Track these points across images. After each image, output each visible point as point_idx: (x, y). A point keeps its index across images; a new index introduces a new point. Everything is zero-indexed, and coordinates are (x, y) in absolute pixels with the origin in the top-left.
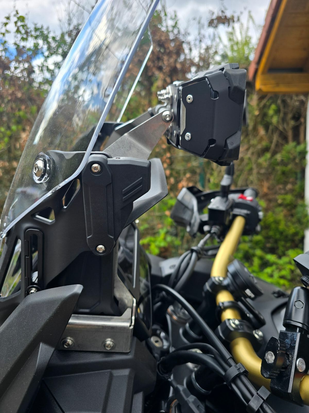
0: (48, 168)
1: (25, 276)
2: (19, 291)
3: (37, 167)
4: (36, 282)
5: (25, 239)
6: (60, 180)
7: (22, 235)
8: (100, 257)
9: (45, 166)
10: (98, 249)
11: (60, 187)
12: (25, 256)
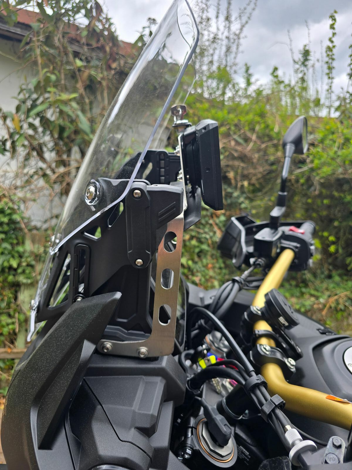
0: (98, 193)
1: (74, 286)
2: (67, 301)
3: (89, 192)
4: (82, 292)
5: (75, 253)
6: (108, 203)
7: (73, 250)
8: (139, 269)
9: (96, 191)
10: (136, 263)
11: (107, 209)
12: (74, 268)
